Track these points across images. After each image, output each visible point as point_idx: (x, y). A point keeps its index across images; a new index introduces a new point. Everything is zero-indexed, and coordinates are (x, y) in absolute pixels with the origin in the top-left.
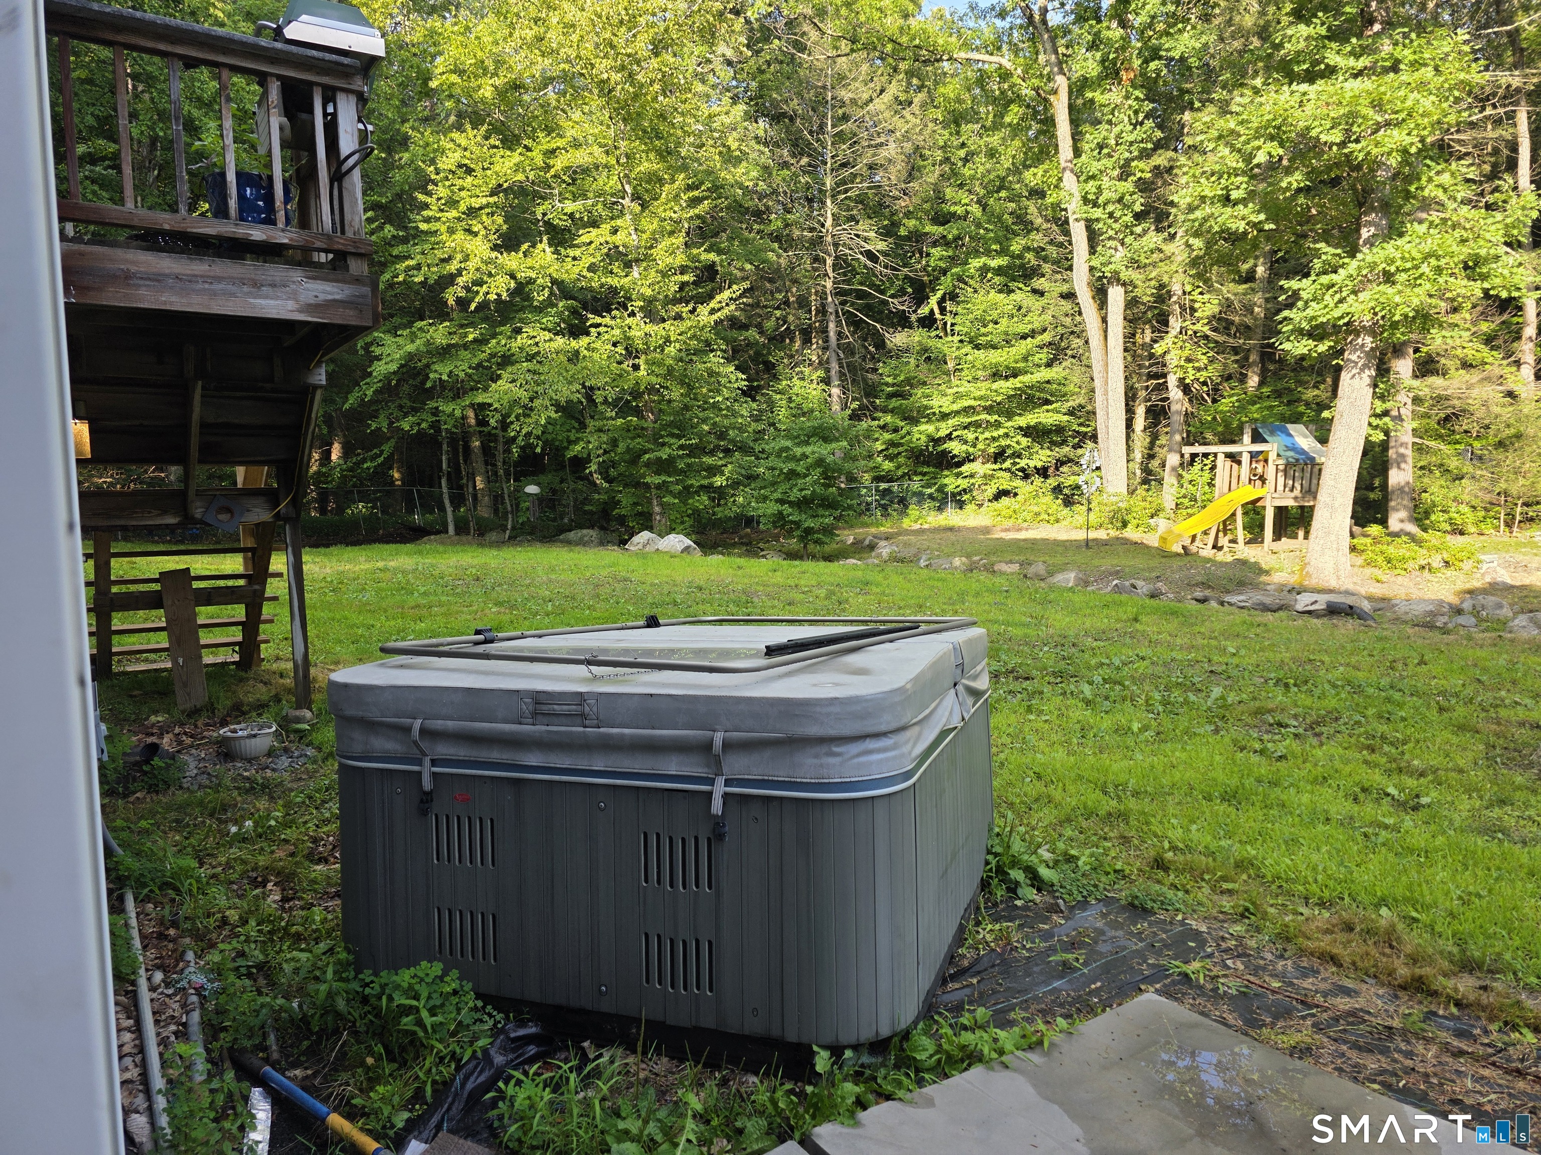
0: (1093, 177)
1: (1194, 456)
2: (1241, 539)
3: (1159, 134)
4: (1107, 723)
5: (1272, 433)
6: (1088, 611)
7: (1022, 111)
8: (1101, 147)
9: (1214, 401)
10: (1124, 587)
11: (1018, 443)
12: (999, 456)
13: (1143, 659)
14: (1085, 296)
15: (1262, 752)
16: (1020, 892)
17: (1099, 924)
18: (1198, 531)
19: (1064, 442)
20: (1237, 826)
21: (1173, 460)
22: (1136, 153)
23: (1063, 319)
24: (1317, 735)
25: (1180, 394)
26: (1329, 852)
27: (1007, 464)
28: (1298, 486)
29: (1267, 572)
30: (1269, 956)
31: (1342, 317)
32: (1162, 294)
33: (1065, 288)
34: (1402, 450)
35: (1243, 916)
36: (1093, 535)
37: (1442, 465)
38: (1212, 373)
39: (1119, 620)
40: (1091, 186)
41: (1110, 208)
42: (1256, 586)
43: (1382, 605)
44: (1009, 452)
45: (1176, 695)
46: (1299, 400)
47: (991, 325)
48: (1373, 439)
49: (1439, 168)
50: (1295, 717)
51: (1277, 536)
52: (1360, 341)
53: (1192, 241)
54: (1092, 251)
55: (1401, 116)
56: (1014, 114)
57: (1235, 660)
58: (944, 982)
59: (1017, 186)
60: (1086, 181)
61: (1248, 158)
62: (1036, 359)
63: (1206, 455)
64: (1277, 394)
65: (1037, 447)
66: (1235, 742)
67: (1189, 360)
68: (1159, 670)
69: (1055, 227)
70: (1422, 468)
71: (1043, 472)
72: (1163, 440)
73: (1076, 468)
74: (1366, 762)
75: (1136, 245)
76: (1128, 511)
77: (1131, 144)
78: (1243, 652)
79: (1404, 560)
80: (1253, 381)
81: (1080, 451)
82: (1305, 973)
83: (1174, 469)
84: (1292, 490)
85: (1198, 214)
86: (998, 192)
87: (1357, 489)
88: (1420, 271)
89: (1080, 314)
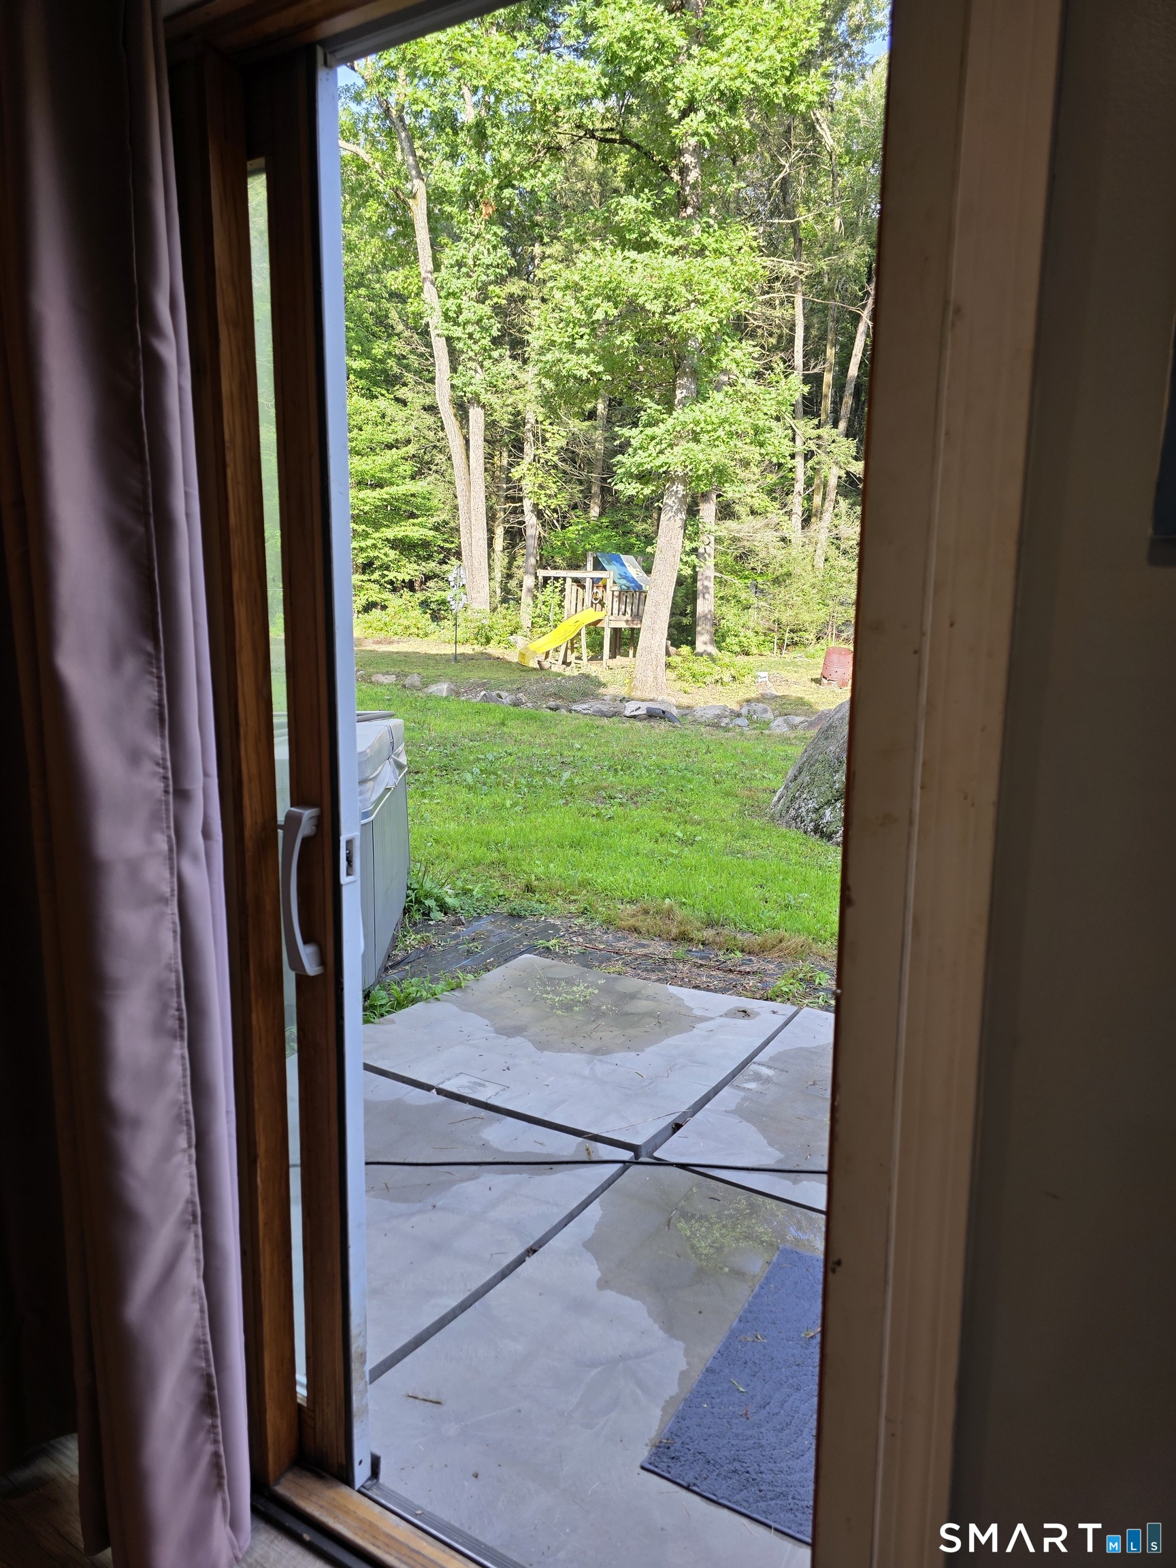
0: (453, 294)
1: (546, 579)
2: (585, 657)
3: (513, 262)
4: (486, 802)
5: (609, 563)
6: (463, 717)
7: (381, 209)
8: (460, 264)
9: (563, 527)
10: (491, 696)
11: (386, 555)
12: (367, 567)
13: (510, 754)
14: (447, 412)
15: (598, 815)
16: (432, 915)
17: (490, 927)
18: (551, 647)
19: (429, 558)
20: (581, 862)
21: (529, 581)
22: (492, 278)
23: (426, 432)
24: (635, 803)
25: (534, 518)
26: (637, 872)
27: (376, 576)
28: (629, 610)
29: (605, 685)
30: (599, 933)
31: (662, 466)
32: (518, 421)
33: (428, 401)
34: (706, 583)
35: (583, 913)
36: (461, 650)
37: (735, 597)
38: (561, 501)
39: (489, 725)
40: (451, 304)
41: (470, 329)
42: (596, 697)
43: (687, 711)
44: (377, 563)
45: (537, 781)
46: (631, 532)
47: (356, 431)
48: (683, 573)
49: (734, 344)
50: (621, 792)
51: (613, 656)
52: (674, 488)
53: (544, 381)
54: (454, 370)
55: (706, 297)
56: (372, 210)
57: (580, 754)
58: (386, 969)
59: (377, 286)
60: (447, 297)
61: (590, 312)
62: (401, 469)
63: (556, 579)
64: (615, 525)
65: (404, 561)
66: (579, 810)
67: (541, 487)
68: (524, 762)
69: (416, 337)
70: (722, 598)
71: (410, 586)
72: (519, 561)
73: (441, 583)
74: (665, 818)
75: (494, 369)
76: (491, 628)
77: (488, 267)
78: (585, 747)
79: (704, 675)
80: (595, 511)
81: (445, 567)
82: (619, 940)
83: (529, 590)
84: (624, 614)
85: (549, 357)
86: (357, 288)
87: (672, 614)
88: (718, 434)
89: (443, 429)
